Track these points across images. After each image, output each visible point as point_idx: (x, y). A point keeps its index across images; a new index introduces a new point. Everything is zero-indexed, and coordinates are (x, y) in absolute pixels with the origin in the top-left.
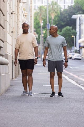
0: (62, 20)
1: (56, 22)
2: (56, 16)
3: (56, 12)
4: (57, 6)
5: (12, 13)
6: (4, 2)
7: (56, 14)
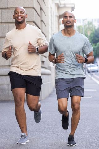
0: (96, 36)
1: (91, 37)
2: (91, 34)
3: (91, 30)
4: (93, 25)
5: (54, 34)
6: (46, 26)
7: (92, 32)
